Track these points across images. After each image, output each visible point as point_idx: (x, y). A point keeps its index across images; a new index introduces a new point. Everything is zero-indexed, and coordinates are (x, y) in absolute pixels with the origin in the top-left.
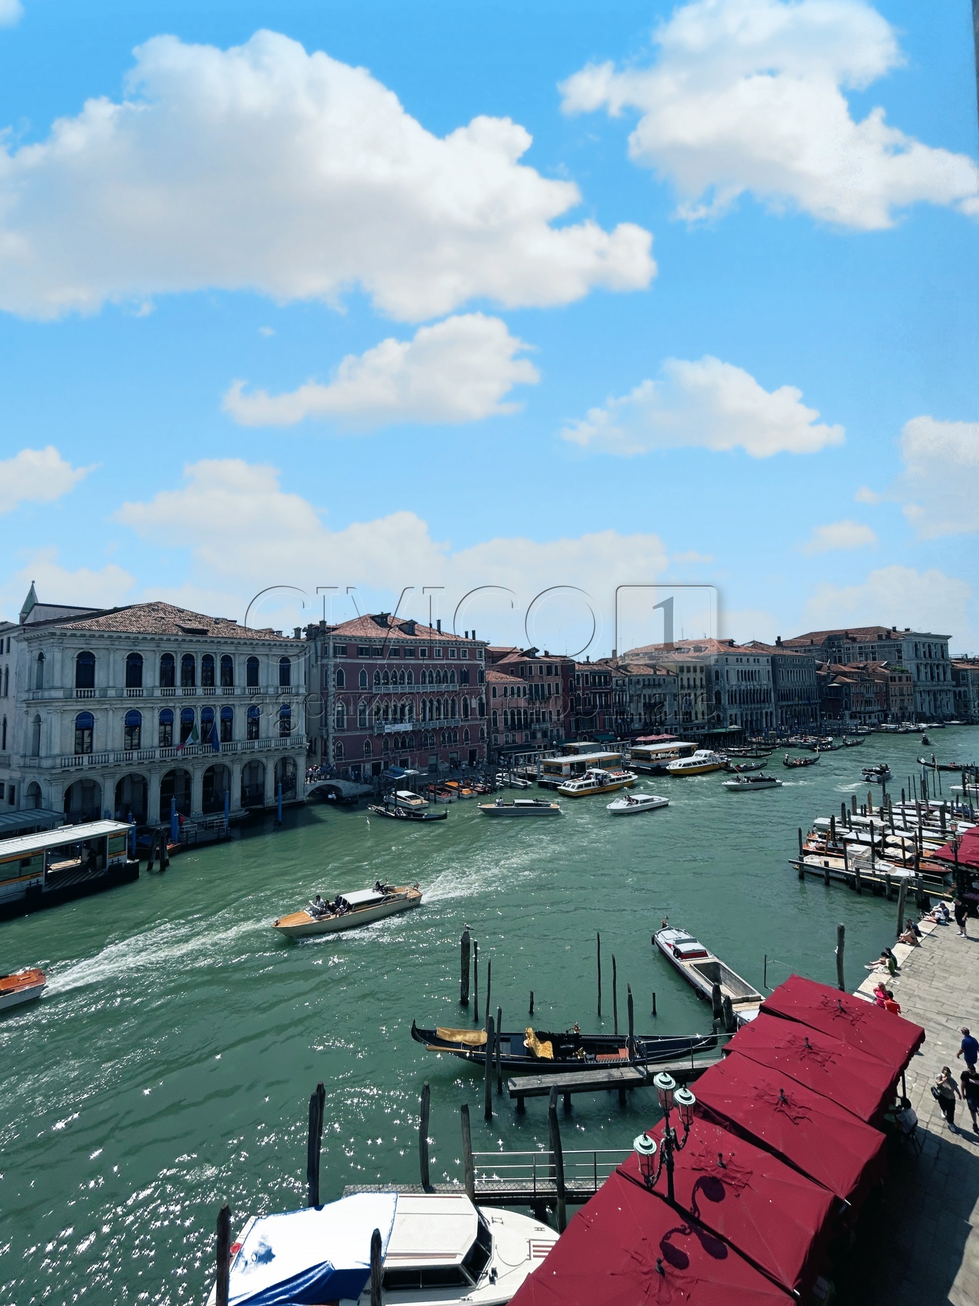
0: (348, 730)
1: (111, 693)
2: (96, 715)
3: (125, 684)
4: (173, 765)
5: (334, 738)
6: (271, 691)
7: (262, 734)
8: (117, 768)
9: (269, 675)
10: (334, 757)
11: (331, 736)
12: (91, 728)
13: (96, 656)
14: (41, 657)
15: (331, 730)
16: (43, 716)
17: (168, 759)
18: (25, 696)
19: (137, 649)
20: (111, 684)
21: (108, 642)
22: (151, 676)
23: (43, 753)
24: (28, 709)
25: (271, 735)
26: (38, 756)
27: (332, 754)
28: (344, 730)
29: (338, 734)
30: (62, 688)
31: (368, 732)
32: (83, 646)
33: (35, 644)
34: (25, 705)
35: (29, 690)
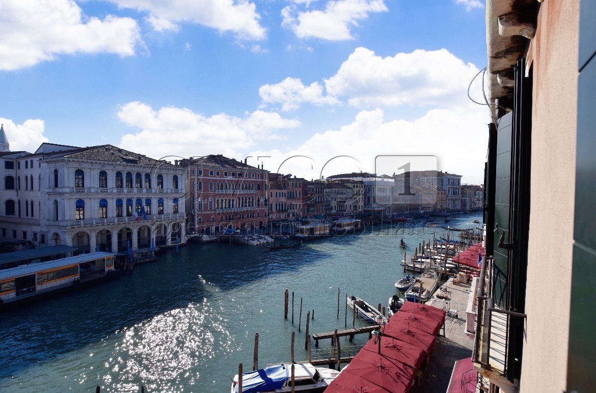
0: (204, 211)
1: (93, 190)
2: (86, 201)
3: (99, 186)
4: (123, 226)
5: (197, 214)
6: (169, 191)
7: (165, 212)
8: (97, 227)
9: (168, 183)
10: (197, 223)
11: (196, 213)
12: (83, 208)
13: (85, 172)
14: (56, 171)
15: (196, 211)
16: (59, 201)
17: (121, 223)
18: (48, 191)
19: (104, 169)
20: (92, 186)
21: (90, 165)
22: (111, 182)
23: (60, 218)
24: (49, 197)
25: (169, 212)
26: (57, 220)
27: (196, 222)
28: (202, 211)
29: (198, 213)
30: (69, 187)
31: (213, 212)
32: (78, 167)
33: (52, 165)
34: (47, 195)
35: (49, 188)
